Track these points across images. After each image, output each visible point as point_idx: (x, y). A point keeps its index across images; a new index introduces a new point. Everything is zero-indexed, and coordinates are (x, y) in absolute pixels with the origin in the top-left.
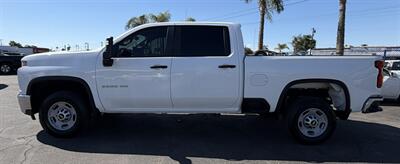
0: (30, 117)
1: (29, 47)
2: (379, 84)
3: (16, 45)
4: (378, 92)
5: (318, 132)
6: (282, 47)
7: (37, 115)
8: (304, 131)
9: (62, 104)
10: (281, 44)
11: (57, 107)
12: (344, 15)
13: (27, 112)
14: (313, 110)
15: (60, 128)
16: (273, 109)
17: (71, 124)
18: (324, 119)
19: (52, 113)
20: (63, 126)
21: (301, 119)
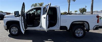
0: (7, 31)
1: (5, 13)
2: (98, 22)
3: (2, 12)
4: (97, 24)
5: (81, 35)
6: (76, 12)
7: (8, 30)
8: (77, 35)
9: (14, 27)
10: (76, 11)
11: (13, 28)
12: (93, 2)
13: (6, 29)
14: (79, 29)
15: (14, 34)
16: (68, 29)
17: (17, 32)
18: (82, 32)
19: (12, 30)
20: (15, 33)
21: (76, 31)
